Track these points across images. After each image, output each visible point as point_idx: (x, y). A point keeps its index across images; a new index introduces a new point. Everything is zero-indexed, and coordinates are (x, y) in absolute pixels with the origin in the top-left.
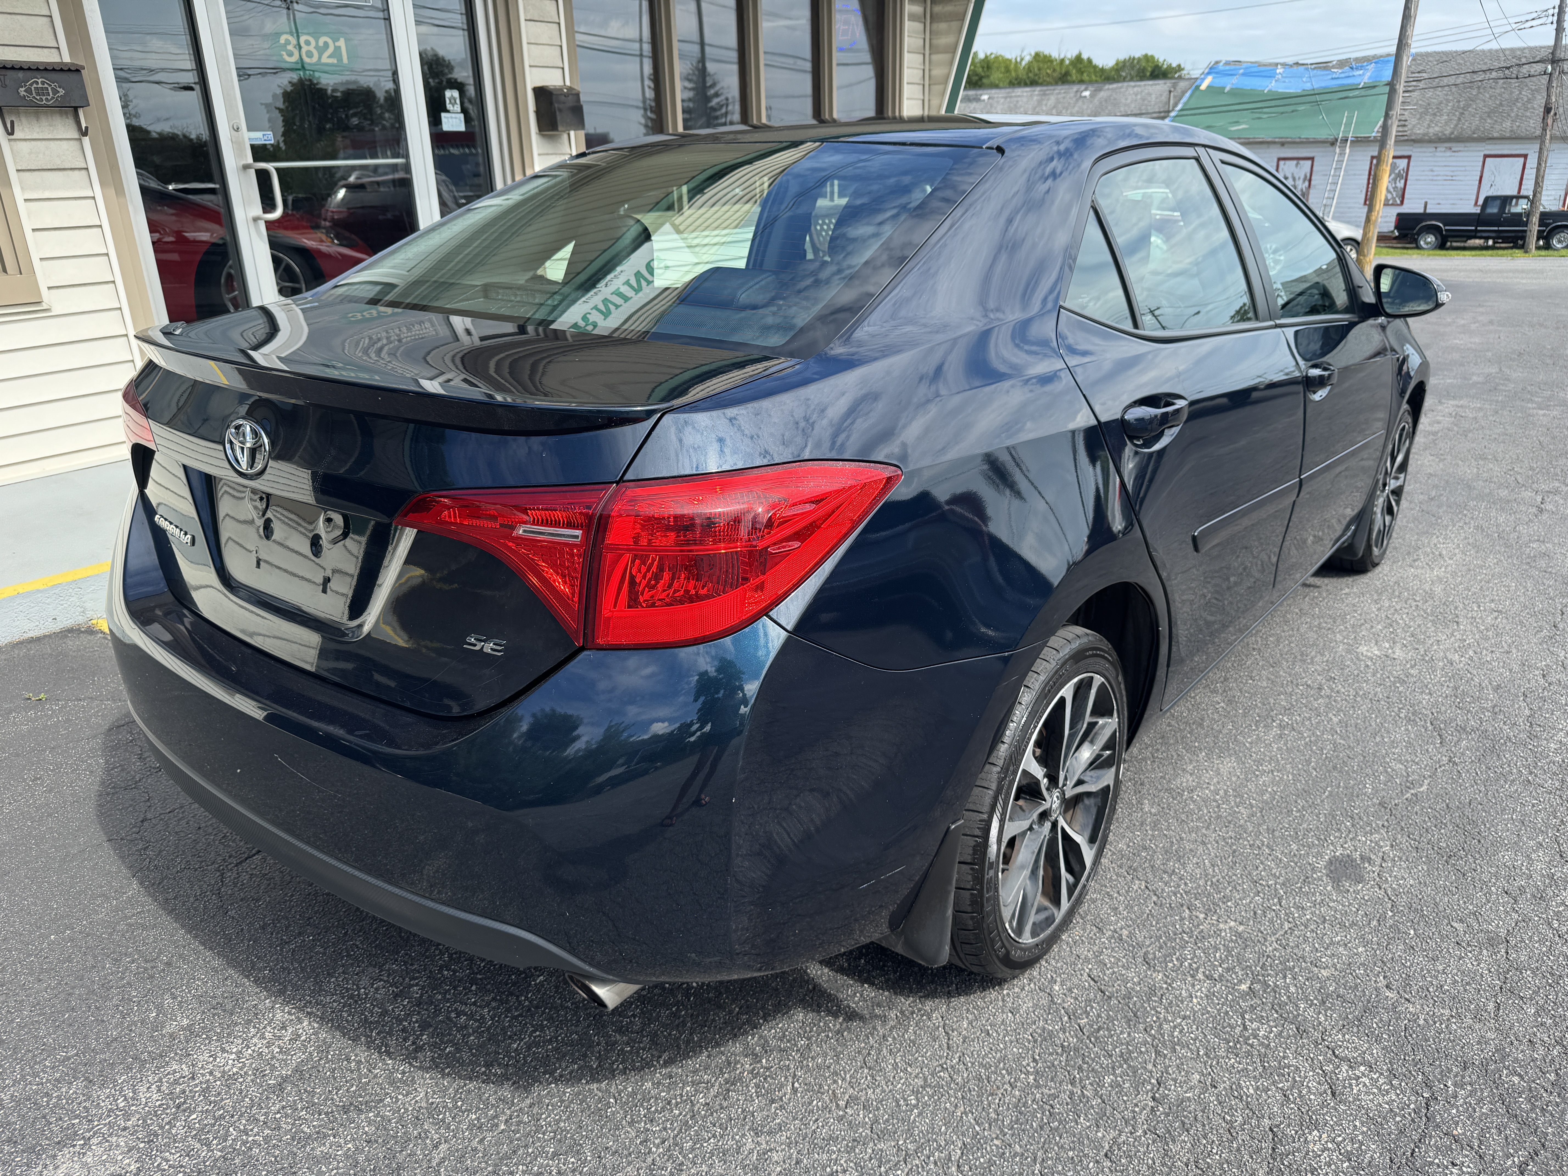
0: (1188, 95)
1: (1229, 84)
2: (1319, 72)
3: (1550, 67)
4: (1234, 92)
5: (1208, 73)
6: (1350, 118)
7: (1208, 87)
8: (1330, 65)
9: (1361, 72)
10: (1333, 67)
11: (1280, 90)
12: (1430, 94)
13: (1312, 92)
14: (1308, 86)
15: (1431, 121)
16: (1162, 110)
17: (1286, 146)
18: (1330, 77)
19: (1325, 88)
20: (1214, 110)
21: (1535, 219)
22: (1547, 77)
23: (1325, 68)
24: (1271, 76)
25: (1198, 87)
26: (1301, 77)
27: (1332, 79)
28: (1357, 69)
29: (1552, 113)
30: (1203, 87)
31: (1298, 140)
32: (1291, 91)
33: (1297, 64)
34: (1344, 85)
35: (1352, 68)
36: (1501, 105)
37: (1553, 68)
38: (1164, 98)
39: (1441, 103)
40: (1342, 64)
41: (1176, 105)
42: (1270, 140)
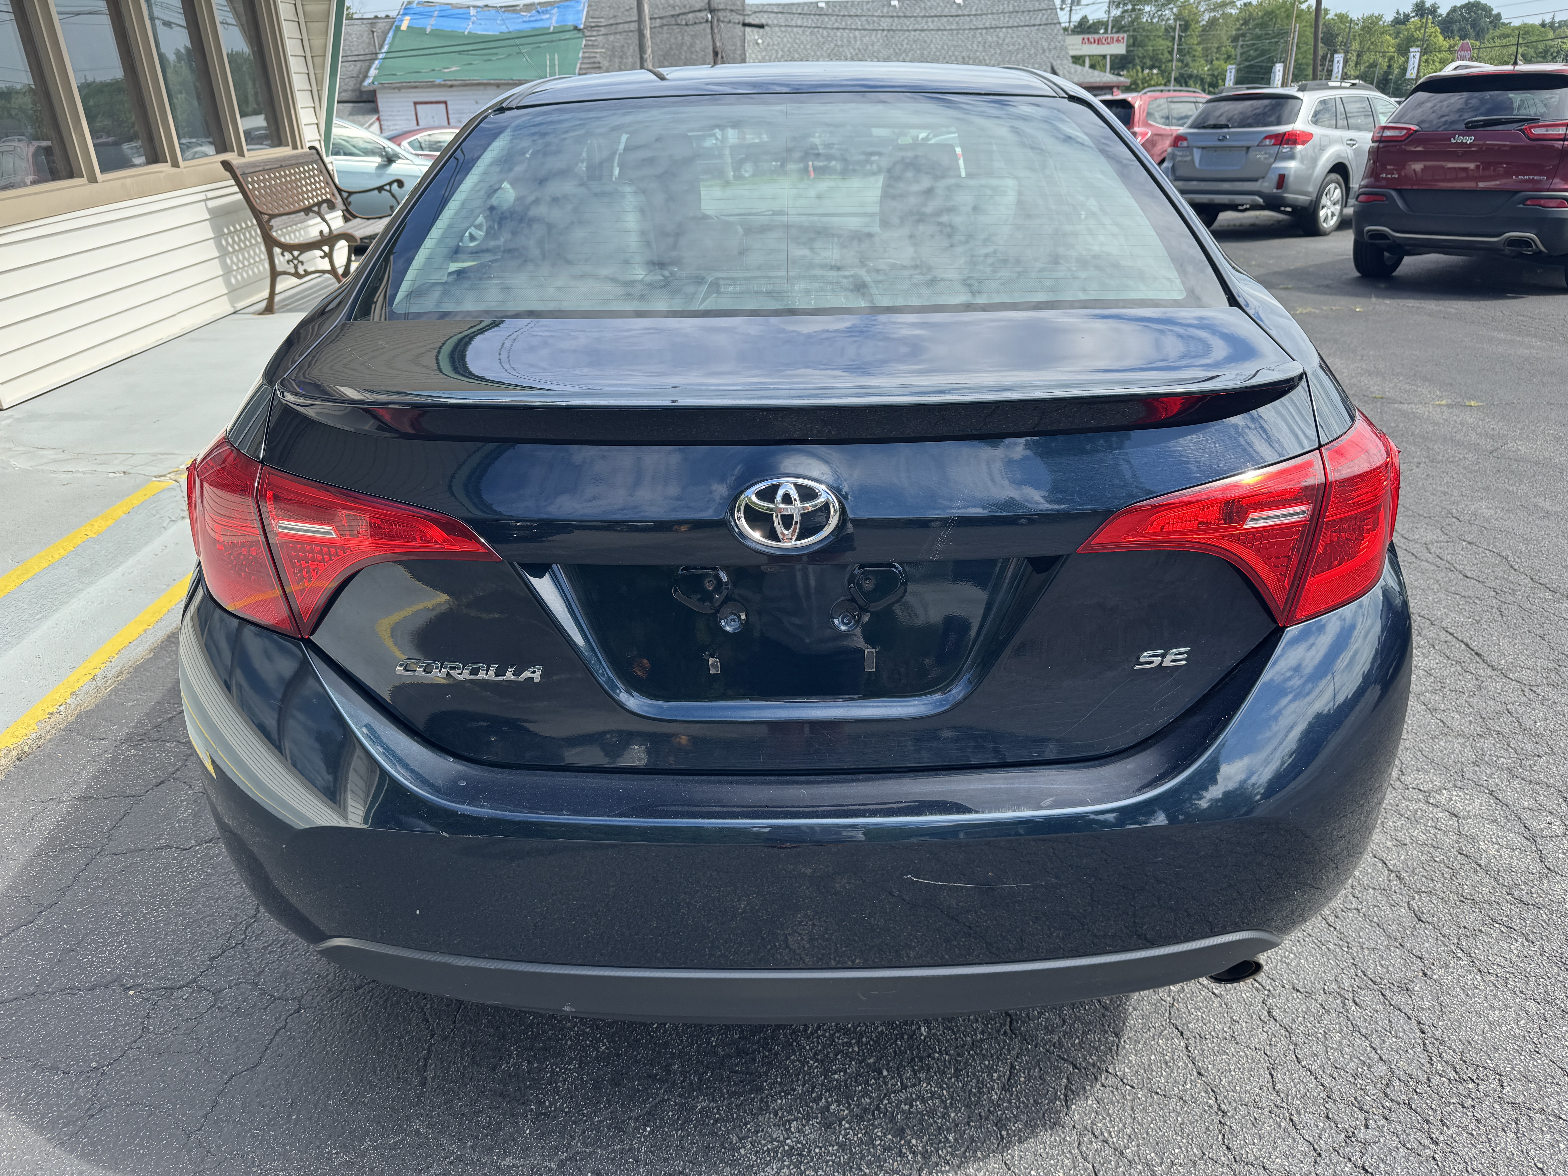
0: (390, 35)
1: (430, 25)
2: (510, 15)
3: (709, 16)
4: (437, 34)
5: (405, 14)
6: (552, 60)
7: (408, 27)
8: (518, 8)
9: (548, 16)
10: (521, 10)
11: (479, 33)
12: (612, 38)
13: (509, 36)
14: (504, 29)
15: (620, 63)
16: (367, 51)
17: (502, 87)
18: (521, 20)
19: (520, 31)
20: (421, 52)
21: (727, 152)
22: (709, 24)
23: (515, 12)
24: (466, 17)
25: (398, 28)
26: (495, 20)
27: (524, 22)
28: (543, 12)
29: (720, 56)
30: (404, 27)
31: (511, 82)
32: (490, 33)
33: (487, 6)
34: (535, 29)
35: (538, 12)
36: (671, 48)
37: (712, 17)
38: (366, 38)
39: (623, 47)
40: (529, 7)
41: (381, 47)
42: (485, 81)
